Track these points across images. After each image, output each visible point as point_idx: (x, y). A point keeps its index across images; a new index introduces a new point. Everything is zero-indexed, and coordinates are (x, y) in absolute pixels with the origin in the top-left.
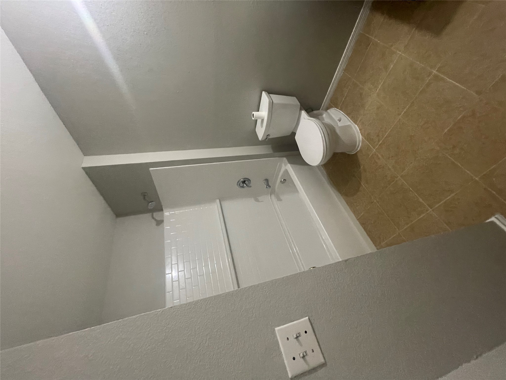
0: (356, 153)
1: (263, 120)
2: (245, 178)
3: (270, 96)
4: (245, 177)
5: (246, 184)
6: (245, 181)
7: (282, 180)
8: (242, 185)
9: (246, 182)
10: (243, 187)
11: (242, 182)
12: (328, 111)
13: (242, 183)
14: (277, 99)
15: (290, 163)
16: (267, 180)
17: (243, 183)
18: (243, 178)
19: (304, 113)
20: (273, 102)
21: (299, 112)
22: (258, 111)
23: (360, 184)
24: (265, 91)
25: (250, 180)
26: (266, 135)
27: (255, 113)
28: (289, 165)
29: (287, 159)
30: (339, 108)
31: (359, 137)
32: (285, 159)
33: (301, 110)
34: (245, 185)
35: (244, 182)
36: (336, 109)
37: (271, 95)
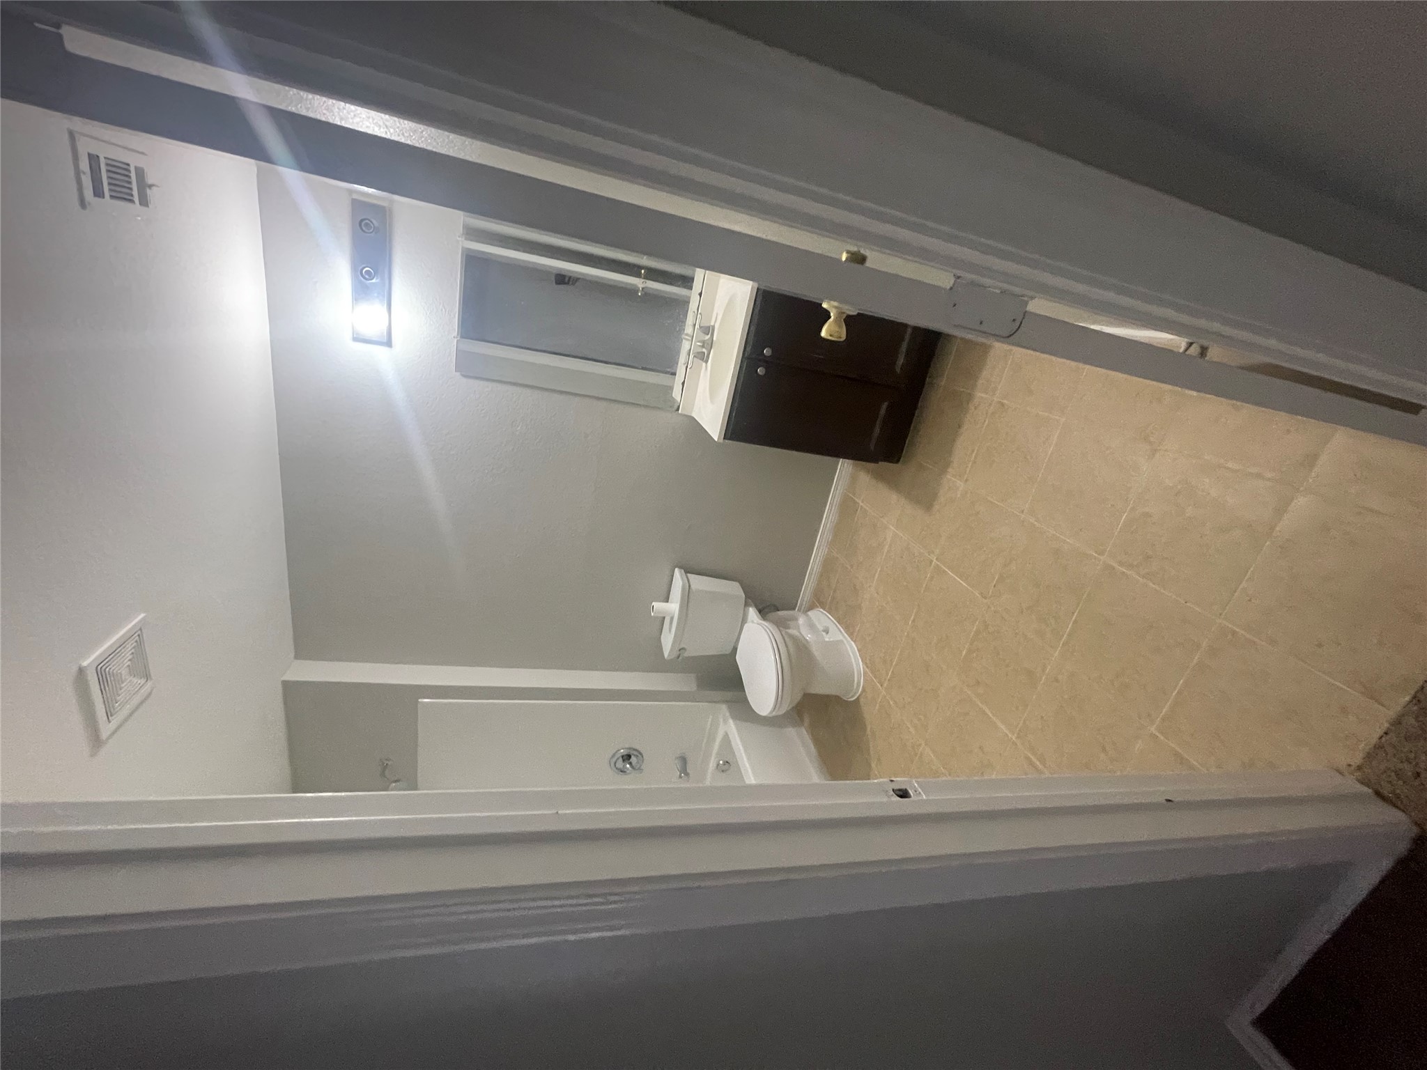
0: (858, 698)
1: (672, 619)
2: (630, 748)
3: (687, 578)
4: (631, 746)
5: (630, 764)
6: (629, 756)
7: (721, 762)
8: (620, 764)
9: (633, 759)
10: (623, 771)
11: (623, 757)
12: (809, 613)
13: (621, 759)
14: (699, 582)
15: (734, 718)
16: (684, 760)
17: (624, 761)
18: (627, 746)
19: (752, 612)
20: (689, 586)
21: (744, 610)
22: (668, 602)
23: (870, 766)
24: (680, 567)
25: (641, 754)
26: (677, 649)
27: (658, 606)
28: (731, 721)
29: (729, 708)
30: (826, 609)
31: (858, 665)
32: (724, 707)
33: (746, 605)
34: (628, 766)
35: (627, 758)
36: (821, 610)
37: (689, 575)
